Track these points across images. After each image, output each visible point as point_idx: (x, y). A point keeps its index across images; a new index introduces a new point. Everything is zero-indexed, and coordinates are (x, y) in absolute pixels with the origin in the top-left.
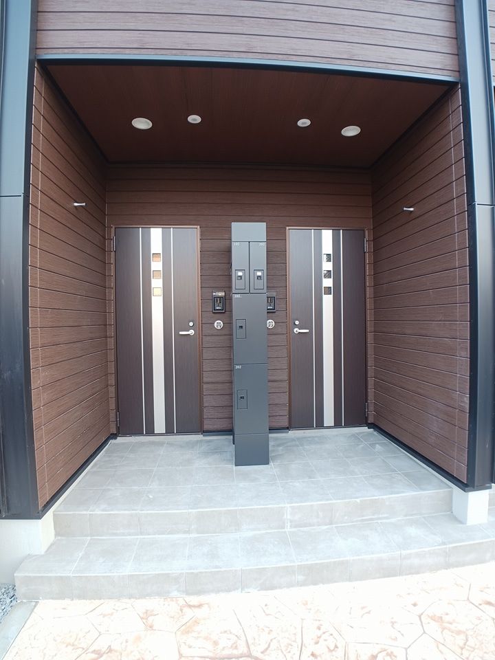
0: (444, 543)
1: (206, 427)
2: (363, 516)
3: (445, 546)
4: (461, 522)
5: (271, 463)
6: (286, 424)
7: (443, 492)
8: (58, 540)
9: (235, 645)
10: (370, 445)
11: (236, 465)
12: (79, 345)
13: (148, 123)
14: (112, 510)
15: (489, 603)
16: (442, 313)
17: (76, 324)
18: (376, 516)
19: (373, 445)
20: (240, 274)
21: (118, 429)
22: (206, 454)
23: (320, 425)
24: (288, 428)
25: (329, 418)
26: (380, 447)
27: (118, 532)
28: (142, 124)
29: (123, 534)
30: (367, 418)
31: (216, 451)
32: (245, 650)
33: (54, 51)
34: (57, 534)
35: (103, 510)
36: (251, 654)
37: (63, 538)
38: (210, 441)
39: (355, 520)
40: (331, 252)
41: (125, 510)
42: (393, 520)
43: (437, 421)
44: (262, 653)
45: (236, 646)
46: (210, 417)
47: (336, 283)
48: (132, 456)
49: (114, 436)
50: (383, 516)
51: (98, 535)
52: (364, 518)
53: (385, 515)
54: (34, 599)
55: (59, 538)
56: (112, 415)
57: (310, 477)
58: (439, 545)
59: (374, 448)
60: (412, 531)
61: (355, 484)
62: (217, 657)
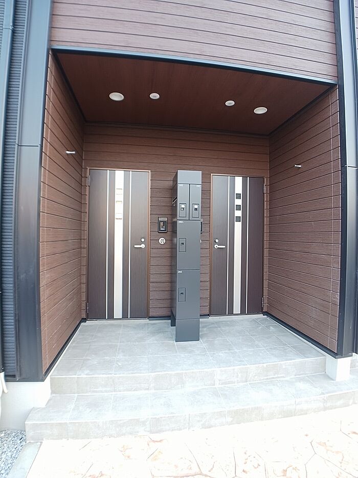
0: (323, 394)
1: (151, 314)
2: (267, 376)
3: (324, 395)
4: (333, 380)
5: (200, 340)
6: (208, 312)
7: (319, 359)
8: (53, 396)
9: (189, 467)
10: (266, 326)
11: (176, 342)
12: (67, 253)
13: (121, 97)
14: (93, 374)
15: (354, 433)
16: (320, 238)
17: (65, 239)
18: (276, 376)
19: (268, 327)
20: (183, 206)
21: (87, 315)
22: (153, 333)
23: (231, 313)
24: (208, 315)
25: (237, 308)
26: (273, 328)
27: (98, 390)
28: (116, 97)
29: (102, 392)
30: (262, 308)
31: (159, 331)
32: (198, 470)
33: (64, 43)
34: (53, 392)
35: (87, 375)
36: (201, 472)
37: (58, 395)
38: (154, 324)
39: (262, 379)
40: (241, 192)
41: (103, 374)
42: (288, 378)
43: (316, 311)
44: (210, 471)
45: (191, 468)
46: (154, 307)
47: (244, 214)
48: (99, 335)
49: (84, 320)
50: (281, 375)
51: (83, 393)
52: (268, 377)
53: (283, 375)
54: (39, 440)
55: (54, 395)
56: (84, 305)
57: (230, 350)
58: (320, 395)
59: (270, 329)
60: (301, 385)
61: (261, 354)
62: (179, 475)
